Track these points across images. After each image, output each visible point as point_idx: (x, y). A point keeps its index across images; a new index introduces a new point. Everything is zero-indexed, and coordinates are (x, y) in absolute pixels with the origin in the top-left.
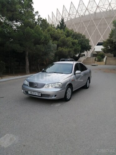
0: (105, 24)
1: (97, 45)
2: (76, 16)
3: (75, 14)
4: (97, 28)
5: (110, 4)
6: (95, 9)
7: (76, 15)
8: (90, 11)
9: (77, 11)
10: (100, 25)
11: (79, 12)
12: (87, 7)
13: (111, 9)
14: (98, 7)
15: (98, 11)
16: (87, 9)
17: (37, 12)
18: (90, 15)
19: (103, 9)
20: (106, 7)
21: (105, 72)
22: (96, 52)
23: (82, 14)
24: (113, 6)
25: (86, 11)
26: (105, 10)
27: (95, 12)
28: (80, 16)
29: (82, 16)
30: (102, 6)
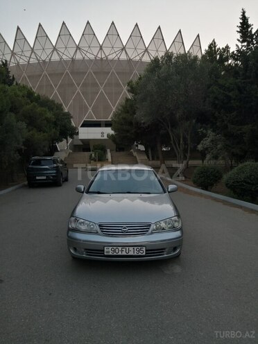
0: (95, 85)
2: (31, 60)
3: (28, 54)
4: (78, 89)
5: (101, 48)
6: (72, 51)
7: (30, 58)
8: (61, 54)
9: (32, 49)
10: (85, 85)
11: (39, 53)
12: (54, 45)
13: (103, 56)
14: (78, 48)
15: (79, 56)
16: (55, 49)
18: (61, 61)
19: (88, 54)
20: (95, 51)
23: (43, 58)
24: (107, 51)
25: (53, 52)
26: (92, 57)
27: (73, 58)
28: (39, 60)
29: (44, 61)
30: (86, 49)
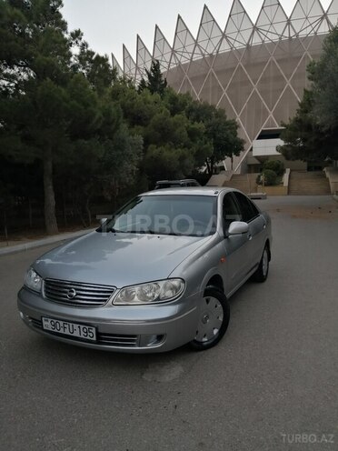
0: (279, 78)
1: (258, 139)
2: (195, 56)
3: (190, 49)
4: (255, 88)
5: (289, 22)
6: (247, 35)
7: (193, 53)
8: (232, 41)
9: (196, 42)
10: (264, 80)
11: (203, 45)
12: (223, 30)
13: (292, 34)
14: (255, 28)
15: (256, 41)
16: (224, 36)
17: (77, 35)
18: (233, 53)
19: (269, 35)
20: (279, 28)
21: (294, 217)
22: (256, 157)
23: (210, 50)
24: (297, 25)
25: (221, 40)
26: (275, 38)
27: (248, 44)
28: (204, 55)
29: (211, 55)
30: (266, 28)
